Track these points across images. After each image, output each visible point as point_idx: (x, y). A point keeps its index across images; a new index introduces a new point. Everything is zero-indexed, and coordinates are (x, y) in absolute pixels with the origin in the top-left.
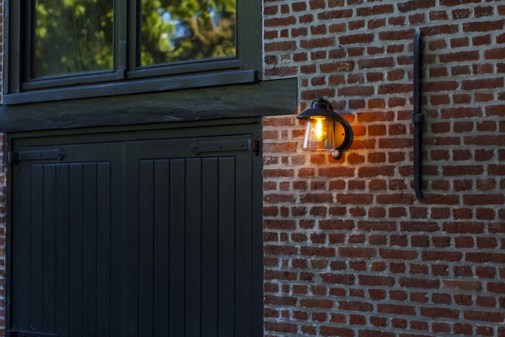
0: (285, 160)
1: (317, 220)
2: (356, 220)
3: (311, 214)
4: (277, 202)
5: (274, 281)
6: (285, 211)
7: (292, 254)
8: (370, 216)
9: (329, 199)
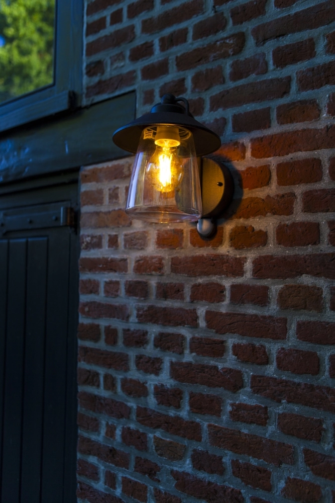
0: (113, 241)
1: (168, 359)
2: (248, 372)
3: (156, 346)
4: (99, 317)
5: (93, 460)
6: (111, 335)
7: (122, 416)
8: (280, 366)
9: (191, 320)
